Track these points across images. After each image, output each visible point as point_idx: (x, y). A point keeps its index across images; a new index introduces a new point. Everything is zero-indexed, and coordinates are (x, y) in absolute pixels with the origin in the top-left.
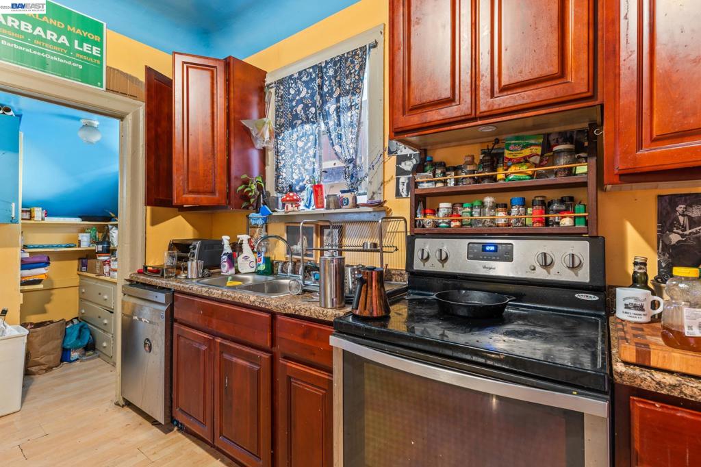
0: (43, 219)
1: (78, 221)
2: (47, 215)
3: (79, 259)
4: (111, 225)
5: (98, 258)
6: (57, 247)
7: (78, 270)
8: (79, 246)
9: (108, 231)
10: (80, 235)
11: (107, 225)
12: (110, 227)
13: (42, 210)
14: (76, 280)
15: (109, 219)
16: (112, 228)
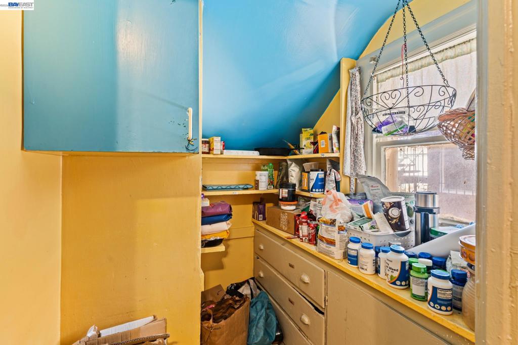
0: (222, 153)
1: (255, 154)
2: (226, 147)
3: (254, 203)
4: (290, 160)
5: (283, 207)
6: (234, 189)
7: (253, 217)
8: (257, 188)
9: (287, 167)
10: (258, 173)
11: (285, 161)
12: (289, 162)
13: (221, 141)
14: (251, 231)
15: (288, 152)
16: (291, 164)
